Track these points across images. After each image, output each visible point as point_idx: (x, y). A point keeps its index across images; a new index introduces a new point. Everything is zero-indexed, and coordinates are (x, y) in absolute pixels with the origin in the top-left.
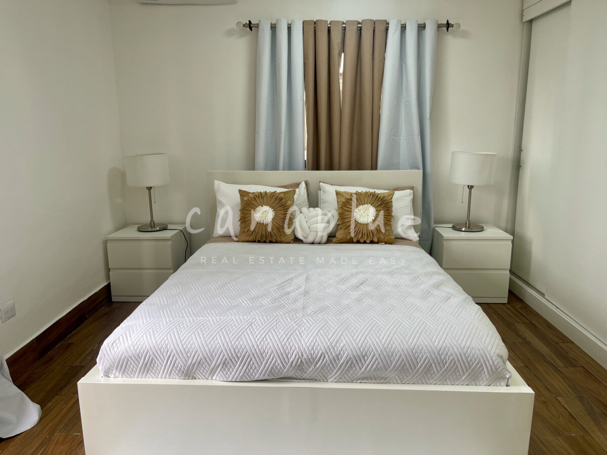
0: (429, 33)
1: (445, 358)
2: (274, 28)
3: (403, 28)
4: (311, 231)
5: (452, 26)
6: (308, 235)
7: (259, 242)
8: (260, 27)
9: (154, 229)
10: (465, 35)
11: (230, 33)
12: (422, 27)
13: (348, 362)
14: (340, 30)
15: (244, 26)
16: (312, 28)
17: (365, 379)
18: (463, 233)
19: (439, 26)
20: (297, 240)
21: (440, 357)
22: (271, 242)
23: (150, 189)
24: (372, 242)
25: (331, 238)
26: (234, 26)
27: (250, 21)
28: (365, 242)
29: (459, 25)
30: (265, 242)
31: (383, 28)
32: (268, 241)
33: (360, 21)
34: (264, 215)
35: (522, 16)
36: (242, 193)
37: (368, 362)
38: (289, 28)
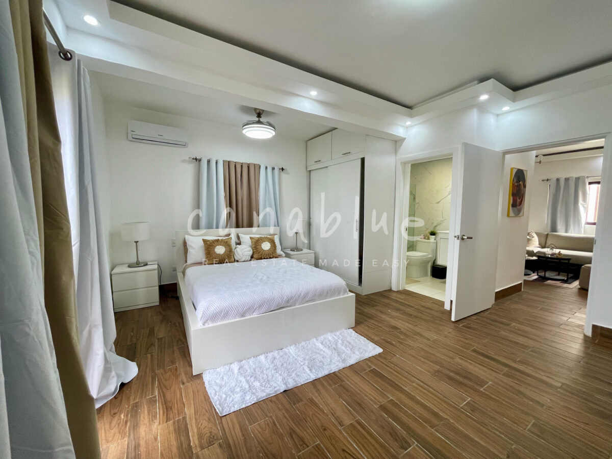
0: (276, 171)
2: (209, 162)
3: (266, 168)
5: (284, 169)
6: (240, 258)
8: (202, 160)
10: (288, 173)
12: (273, 169)
15: (193, 159)
16: (228, 164)
19: (280, 169)
20: (236, 261)
22: (224, 263)
23: (136, 242)
24: (270, 258)
25: (252, 258)
26: (187, 159)
27: (196, 157)
28: (267, 258)
29: (287, 170)
31: (258, 167)
34: (220, 250)
35: (307, 168)
38: (217, 163)
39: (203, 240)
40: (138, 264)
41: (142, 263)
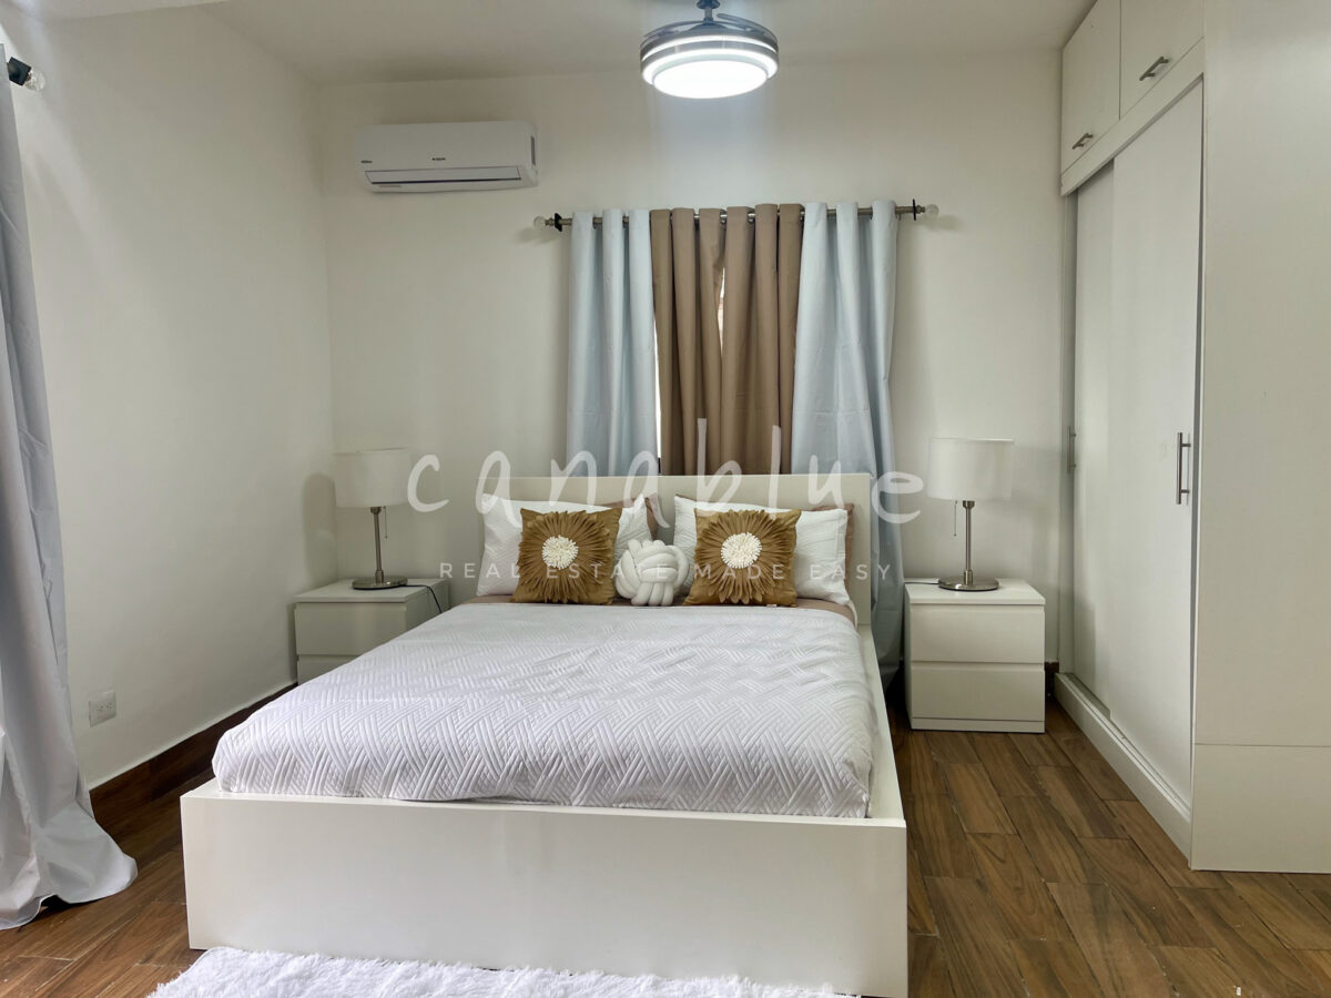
0: (880, 226)
1: (756, 765)
2: (598, 224)
3: (831, 217)
4: (641, 582)
5: (923, 210)
6: (637, 589)
7: (550, 602)
8: (574, 222)
9: (381, 585)
10: (950, 224)
11: (525, 236)
12: (864, 216)
13: (598, 769)
14: (716, 222)
15: (547, 223)
16: (665, 223)
17: (630, 800)
18: (957, 593)
19: (899, 212)
20: (621, 600)
21: (749, 762)
22: (571, 602)
23: (376, 511)
24: (753, 603)
25: (680, 598)
26: (530, 223)
27: (557, 215)
28: (740, 603)
29: (935, 208)
30: (560, 602)
31: (794, 217)
32: (565, 600)
33: (753, 207)
34: (560, 553)
35: (1060, 185)
36: (527, 515)
37: (630, 769)
38: (626, 224)
39: (523, 511)
40: (379, 581)
41: (390, 578)
